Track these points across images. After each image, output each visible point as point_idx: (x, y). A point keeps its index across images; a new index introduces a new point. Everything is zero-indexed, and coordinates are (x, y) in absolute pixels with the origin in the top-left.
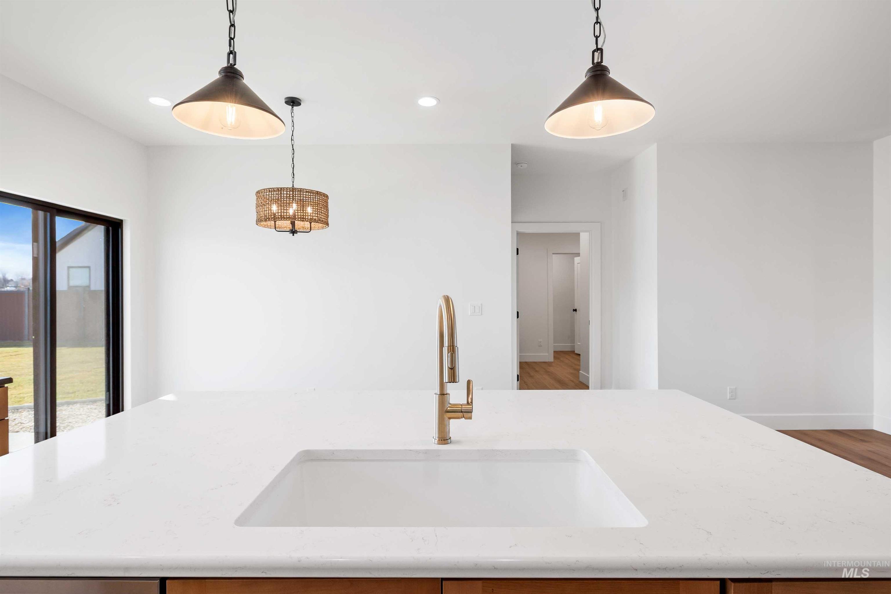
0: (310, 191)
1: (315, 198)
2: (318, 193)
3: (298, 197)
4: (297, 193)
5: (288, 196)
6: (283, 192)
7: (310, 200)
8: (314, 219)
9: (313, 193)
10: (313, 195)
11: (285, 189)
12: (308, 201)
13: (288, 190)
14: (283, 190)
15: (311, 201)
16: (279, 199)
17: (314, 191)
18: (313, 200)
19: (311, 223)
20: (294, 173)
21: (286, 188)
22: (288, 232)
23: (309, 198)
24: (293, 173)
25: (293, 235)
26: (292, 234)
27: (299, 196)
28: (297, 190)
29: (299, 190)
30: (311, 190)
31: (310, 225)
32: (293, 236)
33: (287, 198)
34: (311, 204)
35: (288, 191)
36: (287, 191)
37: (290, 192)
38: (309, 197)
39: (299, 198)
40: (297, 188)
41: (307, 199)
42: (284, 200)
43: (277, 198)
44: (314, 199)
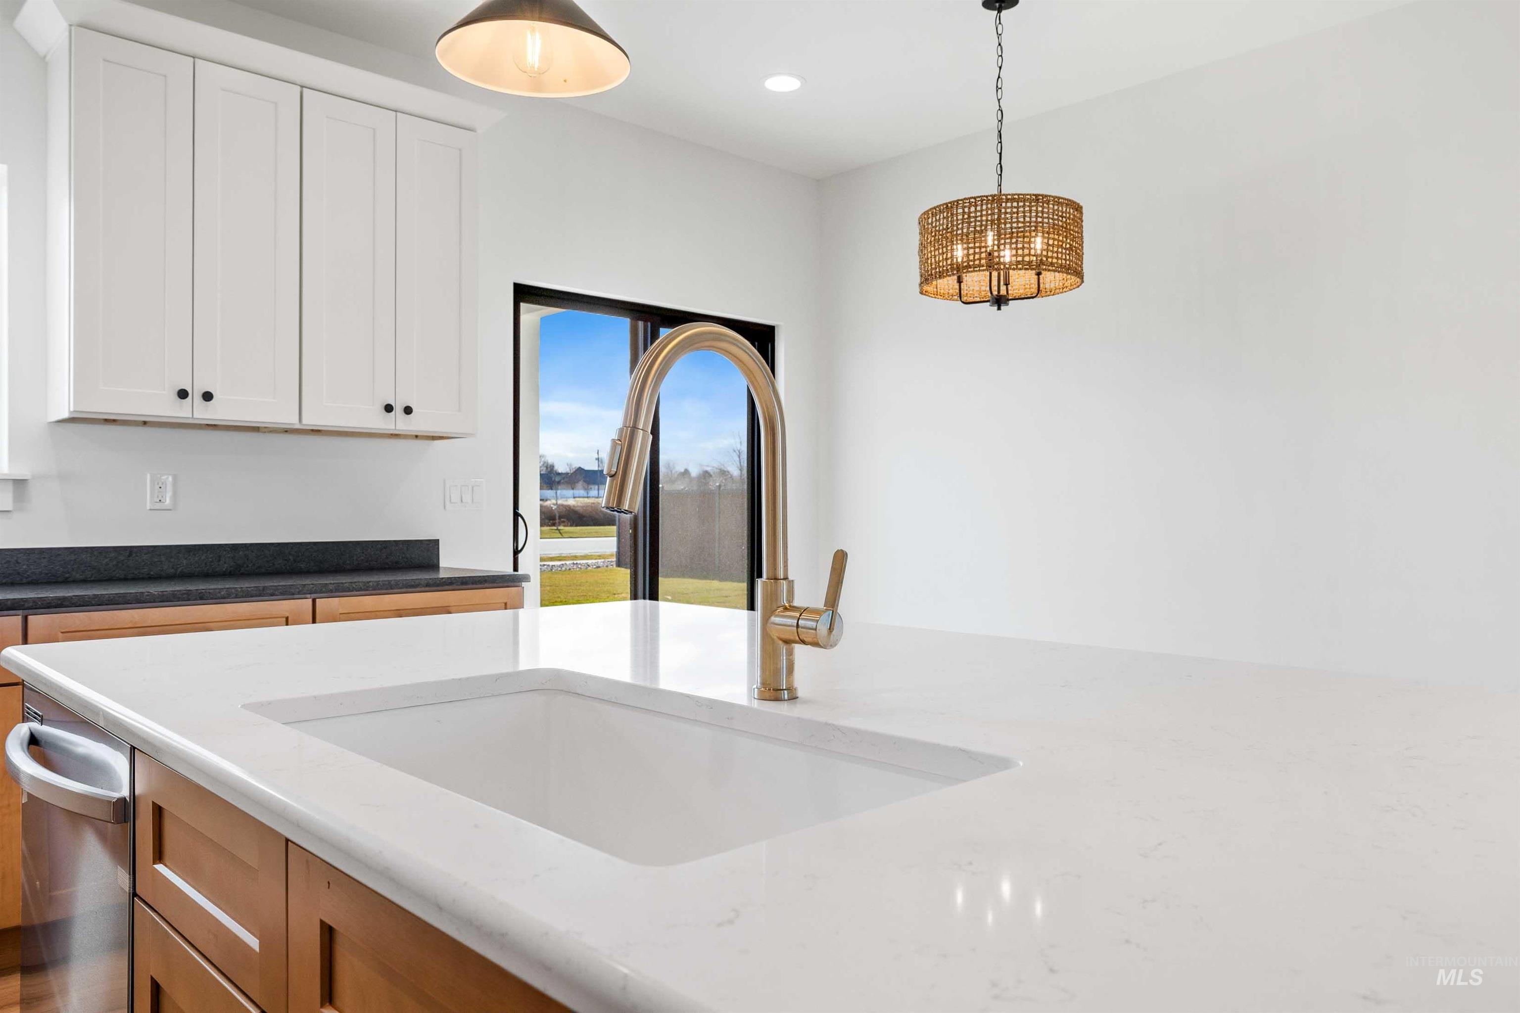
0: (1016, 197)
1: (1030, 211)
2: (1037, 198)
3: (987, 215)
4: (984, 207)
5: (966, 216)
6: (957, 211)
7: (1017, 218)
8: (1026, 263)
9: (1024, 201)
10: (1024, 206)
11: (959, 202)
12: (1010, 221)
13: (966, 203)
14: (957, 206)
15: (1020, 220)
16: (948, 229)
17: (1028, 195)
18: (1024, 217)
19: (1039, 274)
20: (1002, 163)
21: (961, 200)
22: (988, 303)
23: (1014, 213)
24: (999, 165)
25: (999, 309)
26: (996, 308)
27: (989, 212)
28: (984, 200)
29: (989, 200)
30: (1019, 195)
31: (1037, 280)
32: (999, 311)
33: (963, 223)
34: (1020, 228)
35: (965, 207)
36: (963, 208)
37: (969, 208)
38: (1015, 210)
39: (989, 217)
40: (984, 196)
41: (1008, 216)
42: (958, 229)
43: (945, 227)
44: (1028, 214)
